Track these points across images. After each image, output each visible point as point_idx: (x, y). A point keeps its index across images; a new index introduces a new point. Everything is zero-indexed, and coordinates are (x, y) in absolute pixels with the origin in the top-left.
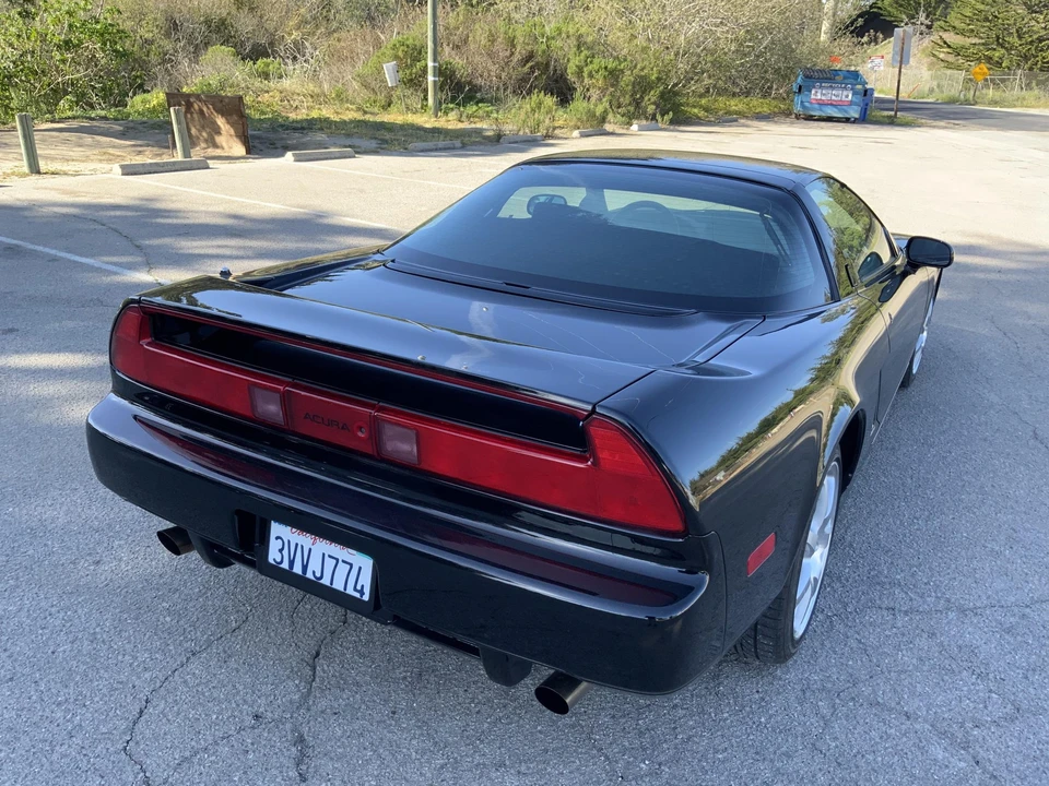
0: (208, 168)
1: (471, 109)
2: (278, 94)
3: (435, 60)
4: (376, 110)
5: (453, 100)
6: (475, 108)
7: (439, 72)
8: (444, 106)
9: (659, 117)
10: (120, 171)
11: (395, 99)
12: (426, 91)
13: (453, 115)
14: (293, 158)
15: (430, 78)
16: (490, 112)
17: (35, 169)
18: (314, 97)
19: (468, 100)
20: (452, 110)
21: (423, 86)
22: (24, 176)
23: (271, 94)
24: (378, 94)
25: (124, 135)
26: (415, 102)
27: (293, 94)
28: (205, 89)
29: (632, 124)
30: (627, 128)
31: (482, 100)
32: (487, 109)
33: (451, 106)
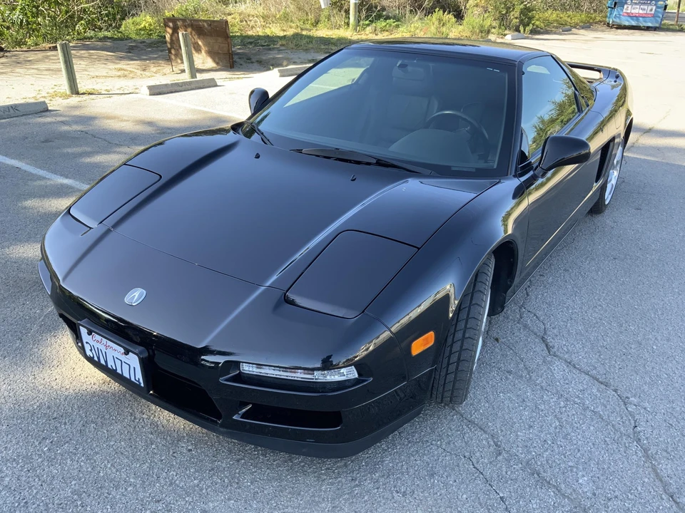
0: (216, 86)
1: (381, 24)
2: (237, 16)
4: (308, 26)
5: (367, 18)
6: (384, 24)
8: (361, 22)
9: (521, 28)
10: (147, 92)
11: (323, 18)
12: (347, 12)
13: (369, 29)
14: (279, 74)
16: (397, 26)
17: (74, 90)
18: (265, 17)
19: (379, 17)
20: (368, 25)
21: (346, 7)
22: (66, 97)
23: (232, 16)
24: (309, 14)
25: (130, 52)
26: (339, 19)
27: (249, 16)
28: (184, 13)
29: (505, 35)
30: (502, 38)
31: (388, 18)
32: (394, 24)
33: (367, 22)
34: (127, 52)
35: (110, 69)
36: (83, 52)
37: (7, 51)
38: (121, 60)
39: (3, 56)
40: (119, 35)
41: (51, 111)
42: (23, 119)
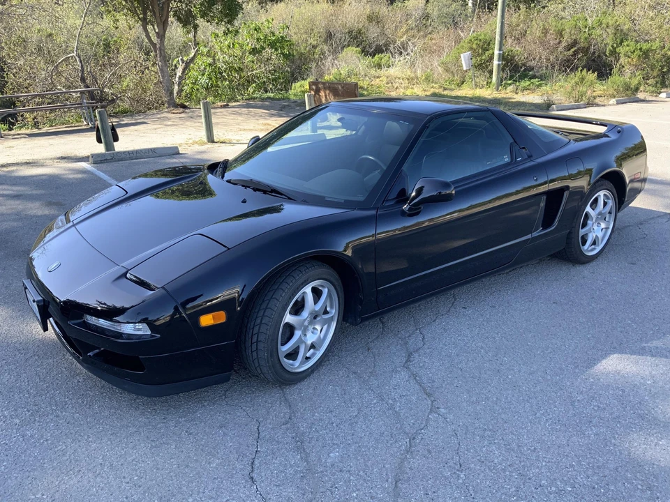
1: (525, 83)
2: (385, 79)
3: (500, 50)
4: (453, 86)
5: (511, 77)
6: (528, 83)
7: (502, 57)
8: (504, 82)
11: (467, 79)
12: (491, 72)
13: (510, 88)
15: (496, 62)
16: (540, 85)
17: (211, 139)
18: (410, 80)
19: (523, 77)
20: (510, 85)
21: (490, 68)
22: (202, 144)
23: (381, 79)
24: (456, 75)
25: (281, 110)
26: (482, 80)
27: (395, 78)
28: (338, 77)
29: (660, 93)
30: (656, 96)
31: (534, 77)
32: (537, 83)
33: (510, 82)
34: (279, 110)
35: (258, 124)
36: (244, 109)
37: (189, 108)
38: (271, 117)
39: (183, 112)
40: (281, 95)
41: (181, 154)
42: (157, 159)
